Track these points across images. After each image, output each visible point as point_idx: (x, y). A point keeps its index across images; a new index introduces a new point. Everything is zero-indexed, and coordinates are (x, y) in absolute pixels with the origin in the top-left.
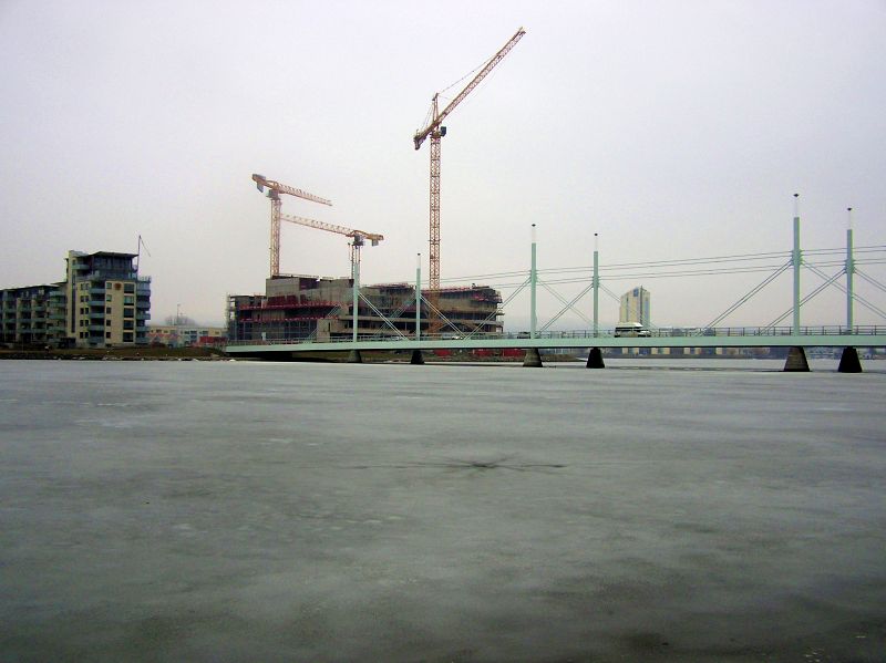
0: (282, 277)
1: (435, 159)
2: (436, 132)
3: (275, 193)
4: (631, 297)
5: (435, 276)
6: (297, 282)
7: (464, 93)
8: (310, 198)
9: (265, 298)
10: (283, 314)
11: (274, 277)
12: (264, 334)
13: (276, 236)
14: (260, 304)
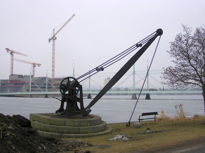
0: (13, 75)
1: (54, 45)
2: (54, 38)
3: (12, 53)
4: (107, 80)
5: (53, 75)
6: (17, 76)
7: (61, 29)
8: (21, 54)
9: (9, 80)
10: (14, 85)
11: (11, 75)
12: (8, 90)
13: (12, 64)
14: (7, 82)
